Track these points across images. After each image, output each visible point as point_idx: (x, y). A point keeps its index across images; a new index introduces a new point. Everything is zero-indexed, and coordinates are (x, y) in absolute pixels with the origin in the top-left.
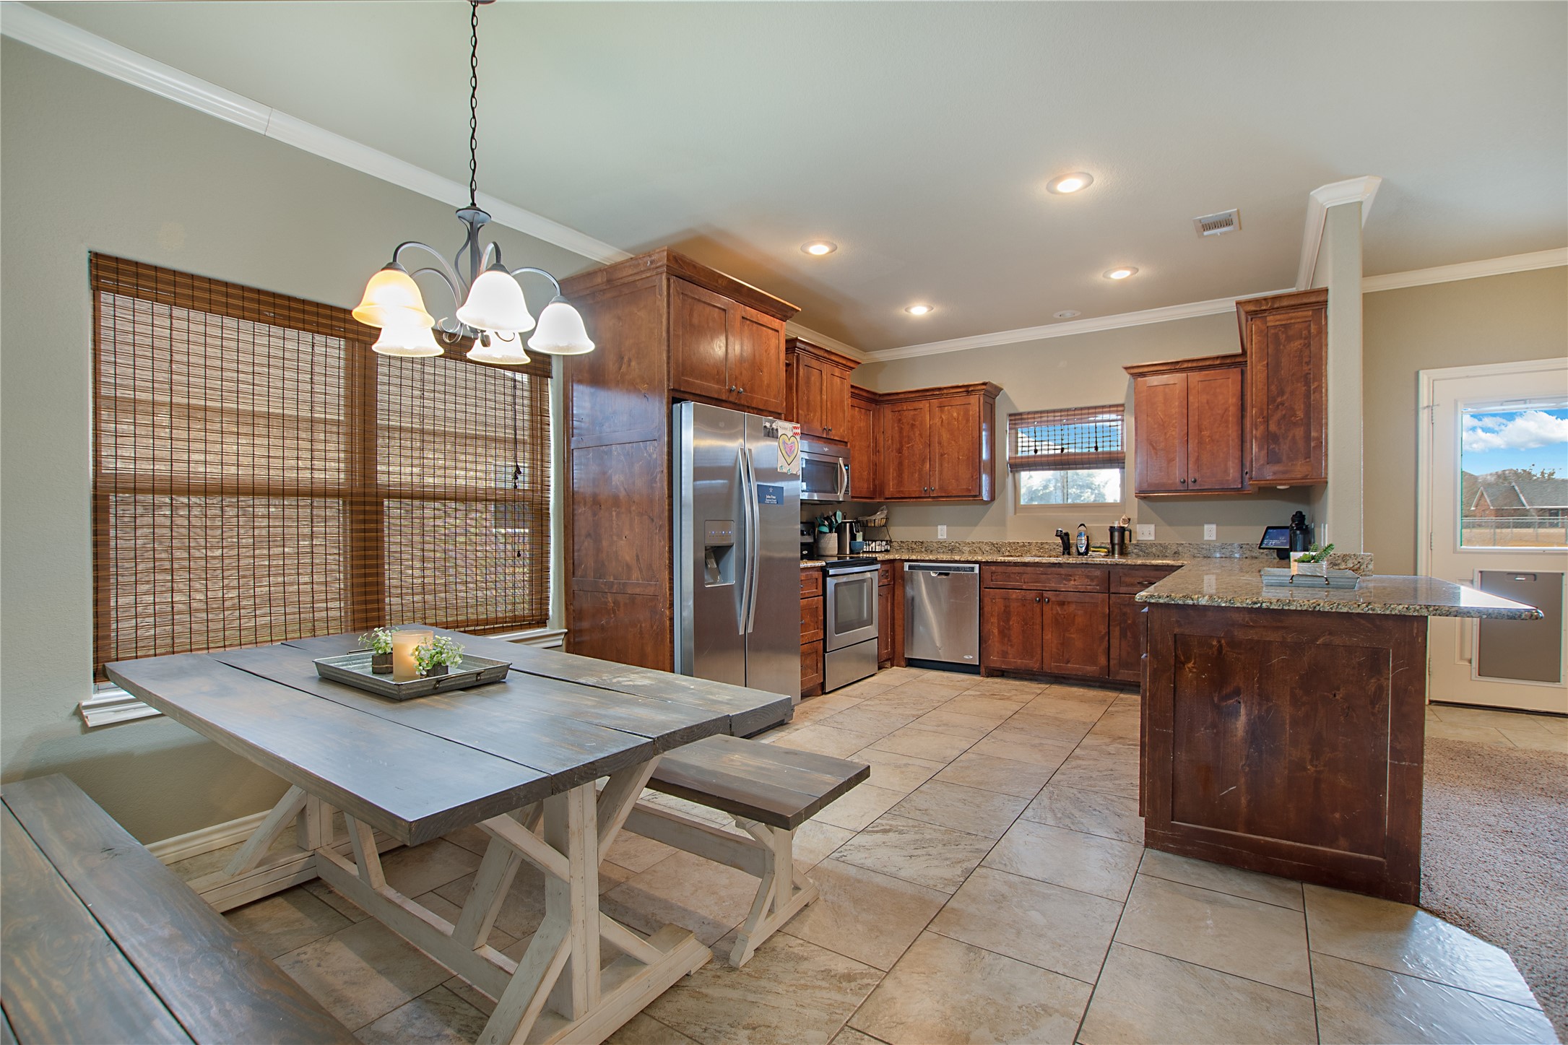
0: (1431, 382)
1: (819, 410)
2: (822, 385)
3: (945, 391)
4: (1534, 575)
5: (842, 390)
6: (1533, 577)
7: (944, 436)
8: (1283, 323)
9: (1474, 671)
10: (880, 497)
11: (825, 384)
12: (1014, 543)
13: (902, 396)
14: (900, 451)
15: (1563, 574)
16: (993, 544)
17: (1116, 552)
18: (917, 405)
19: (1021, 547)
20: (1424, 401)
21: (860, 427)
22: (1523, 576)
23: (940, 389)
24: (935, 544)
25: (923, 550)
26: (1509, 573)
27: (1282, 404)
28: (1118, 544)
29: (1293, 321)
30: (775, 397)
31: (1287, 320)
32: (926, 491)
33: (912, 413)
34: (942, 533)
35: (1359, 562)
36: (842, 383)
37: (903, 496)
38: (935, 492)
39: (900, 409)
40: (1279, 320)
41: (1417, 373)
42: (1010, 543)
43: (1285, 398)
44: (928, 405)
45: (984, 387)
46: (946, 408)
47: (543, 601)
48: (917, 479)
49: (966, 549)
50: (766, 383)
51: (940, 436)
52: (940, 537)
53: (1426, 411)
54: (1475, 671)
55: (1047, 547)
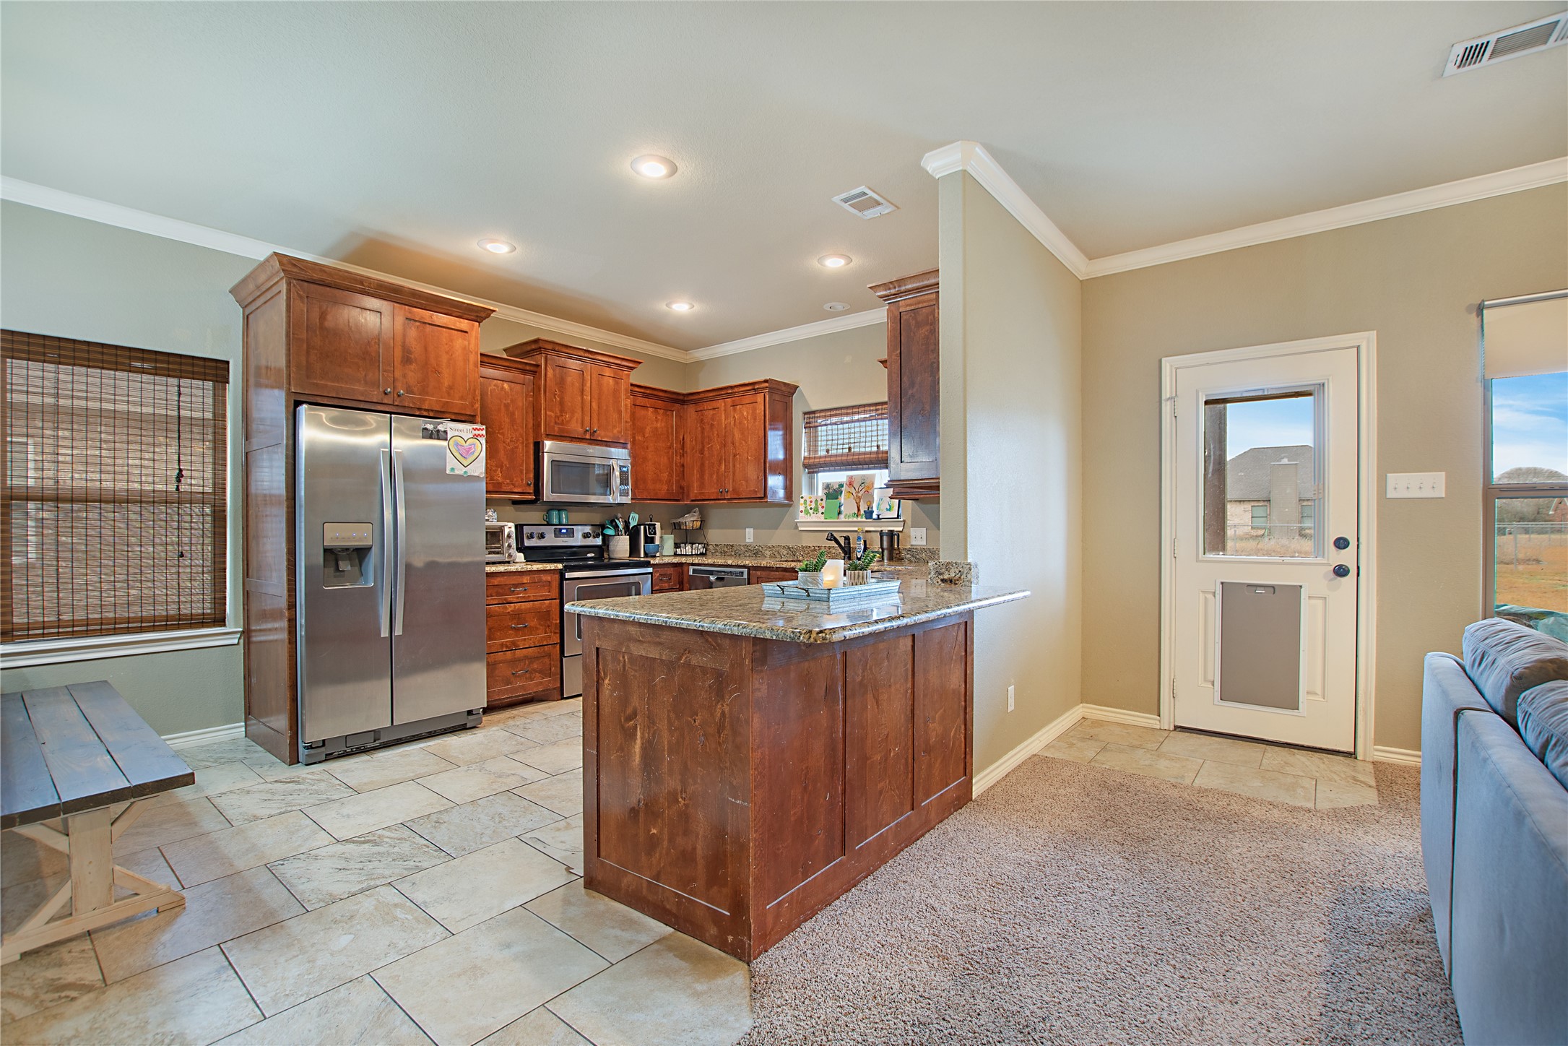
0: (1174, 370)
1: (579, 411)
2: (583, 385)
3: (736, 390)
4: (1273, 587)
5: (616, 393)
6: (1272, 589)
7: (737, 435)
8: (913, 308)
9: (1216, 694)
10: (687, 499)
11: (588, 385)
12: (806, 547)
13: (702, 395)
14: (702, 452)
15: (1301, 587)
16: (789, 548)
17: (885, 558)
18: (714, 404)
19: (812, 551)
20: (1166, 393)
21: (656, 428)
22: (1263, 588)
23: (731, 387)
24: (742, 548)
25: (733, 554)
26: (1249, 585)
27: (913, 396)
28: (887, 549)
29: (920, 306)
30: (462, 398)
31: (916, 304)
32: (721, 492)
33: (711, 412)
34: (749, 535)
35: (960, 571)
36: (617, 383)
37: (704, 498)
38: (729, 493)
39: (701, 408)
40: (907, 306)
41: (1160, 361)
42: (803, 547)
43: (915, 390)
44: (723, 404)
45: (767, 385)
46: (738, 407)
47: (219, 601)
48: (715, 481)
49: (768, 553)
50: (446, 384)
51: (733, 436)
52: (747, 540)
53: (1168, 403)
54: (1218, 695)
55: (834, 551)
